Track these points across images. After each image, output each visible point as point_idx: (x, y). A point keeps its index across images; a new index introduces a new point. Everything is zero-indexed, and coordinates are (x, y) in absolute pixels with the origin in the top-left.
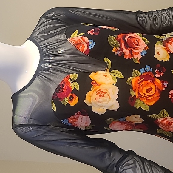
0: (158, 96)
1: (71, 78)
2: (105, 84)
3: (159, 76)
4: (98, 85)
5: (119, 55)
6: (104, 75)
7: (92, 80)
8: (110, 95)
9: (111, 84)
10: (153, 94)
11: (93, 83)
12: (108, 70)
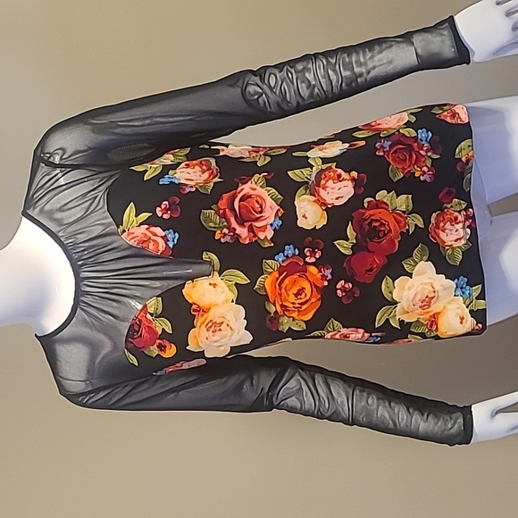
0: (318, 300)
1: (151, 310)
2: (217, 305)
3: (313, 260)
4: (206, 311)
5: (231, 241)
6: (210, 284)
7: (192, 305)
8: (231, 324)
9: (227, 301)
10: (308, 298)
11: (194, 310)
12: (216, 273)
